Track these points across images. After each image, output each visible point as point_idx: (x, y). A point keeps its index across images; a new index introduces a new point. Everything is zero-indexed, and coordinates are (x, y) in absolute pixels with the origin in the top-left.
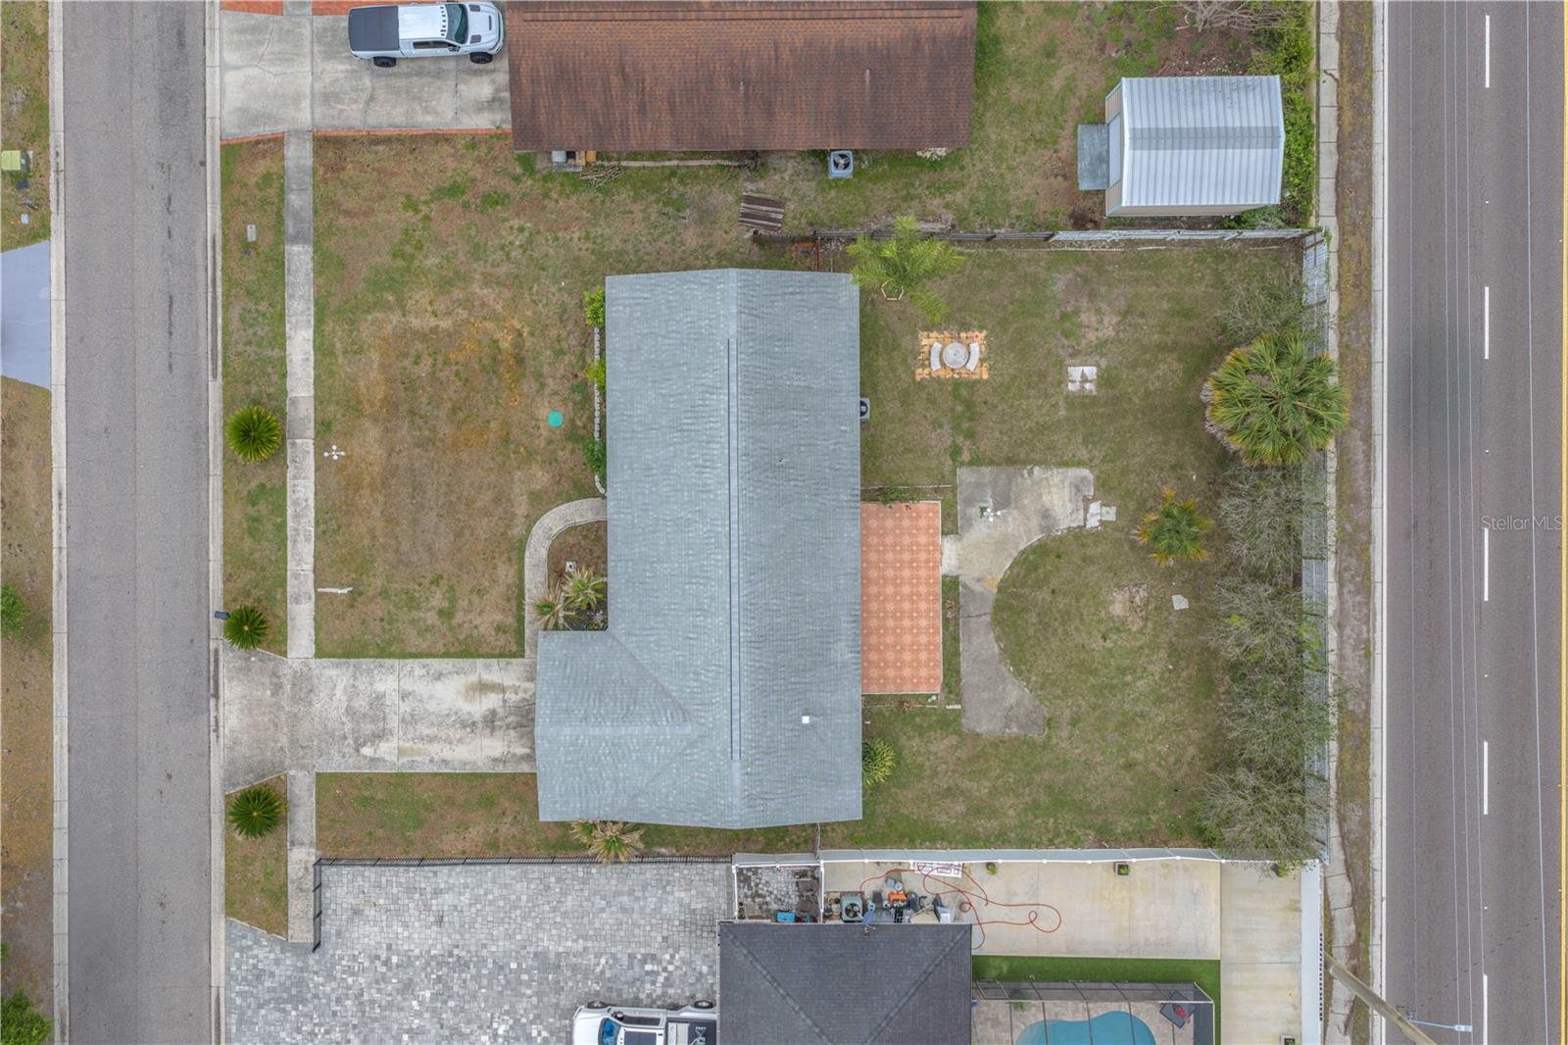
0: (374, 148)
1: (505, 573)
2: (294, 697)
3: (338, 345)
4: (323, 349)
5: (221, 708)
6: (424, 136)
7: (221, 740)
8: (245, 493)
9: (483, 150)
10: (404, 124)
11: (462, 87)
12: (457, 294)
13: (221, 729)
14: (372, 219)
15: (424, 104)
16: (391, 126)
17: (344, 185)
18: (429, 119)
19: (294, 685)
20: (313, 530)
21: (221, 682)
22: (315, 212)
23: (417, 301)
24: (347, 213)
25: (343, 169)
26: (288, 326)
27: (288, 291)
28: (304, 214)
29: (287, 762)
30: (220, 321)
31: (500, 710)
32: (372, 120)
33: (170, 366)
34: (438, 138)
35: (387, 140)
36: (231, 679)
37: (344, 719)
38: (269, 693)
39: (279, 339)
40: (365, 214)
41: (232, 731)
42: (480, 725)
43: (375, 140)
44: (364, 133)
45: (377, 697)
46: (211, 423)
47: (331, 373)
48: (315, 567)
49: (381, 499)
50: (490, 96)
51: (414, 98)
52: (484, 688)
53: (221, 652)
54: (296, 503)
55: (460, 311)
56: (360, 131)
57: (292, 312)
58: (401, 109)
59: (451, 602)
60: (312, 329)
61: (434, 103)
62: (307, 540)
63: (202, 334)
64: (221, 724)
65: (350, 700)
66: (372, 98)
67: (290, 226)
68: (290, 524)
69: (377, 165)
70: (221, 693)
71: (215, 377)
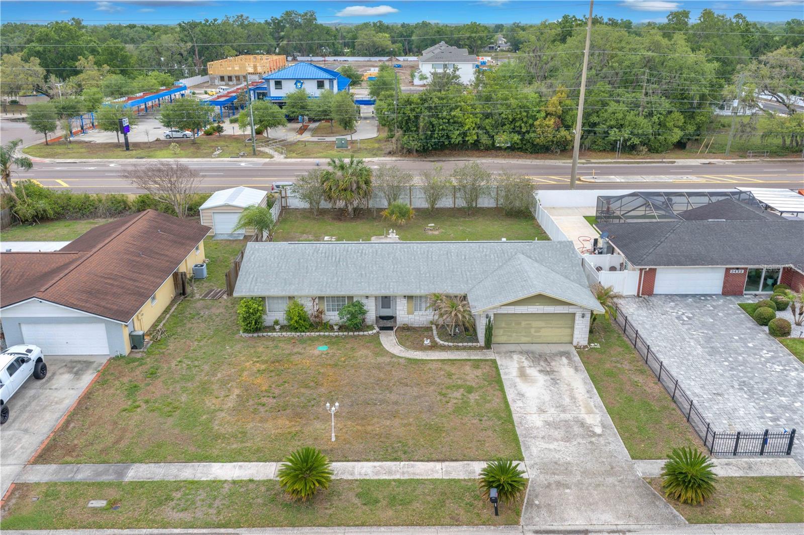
0: (69, 429)
1: (434, 366)
2: (566, 474)
3: (234, 446)
4: (232, 457)
5: (597, 528)
6: (79, 404)
7: (632, 527)
8: (365, 507)
9: (109, 378)
10: (62, 413)
11: (55, 386)
12: (215, 386)
13: (619, 527)
14: (131, 428)
15: (53, 404)
16: (57, 420)
17: (90, 444)
18: (67, 401)
19: (554, 474)
20: (402, 463)
21: (569, 528)
22: (102, 462)
23: (214, 404)
25: (75, 445)
26: (203, 479)
27: (169, 478)
28: (100, 470)
29: (631, 477)
31: (538, 369)
32: (45, 430)
34: (86, 397)
35: (68, 422)
36: (563, 519)
37: (575, 443)
38: (568, 491)
39: (215, 485)
40: (124, 431)
41: (618, 518)
42: (553, 377)
43: (63, 427)
44: (53, 434)
45: (549, 425)
47: (259, 450)
48: (438, 460)
49: (375, 420)
50: (71, 375)
51: (44, 409)
52: (523, 374)
53: (537, 528)
54: (377, 473)
55: (229, 385)
56: (48, 437)
57: (191, 476)
58: (48, 415)
59: (460, 388)
60: (212, 464)
61: (56, 399)
62: (413, 466)
64: (614, 528)
65: (557, 440)
66: (26, 430)
67: (106, 478)
68: (397, 477)
69: (86, 427)
70: (582, 528)
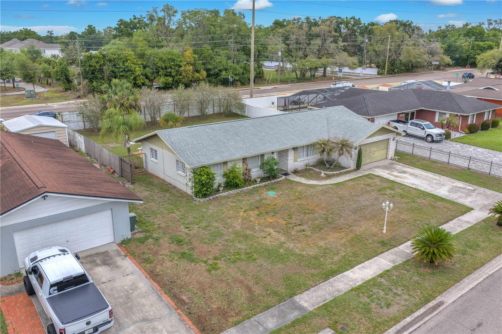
0: (187, 301)
1: (351, 184)
3: (337, 258)
4: (348, 264)
6: (158, 282)
9: (146, 256)
10: (155, 294)
11: (104, 280)
12: (248, 232)
14: (242, 278)
15: (131, 292)
16: (162, 300)
17: (230, 302)
18: (141, 285)
22: (268, 308)
23: (270, 242)
24: (250, 291)
25: (219, 308)
26: (358, 284)
27: (337, 294)
28: (277, 313)
30: (409, 319)
31: (396, 172)
32: (166, 311)
33: (479, 325)
34: (153, 275)
35: (175, 297)
37: (474, 195)
40: (241, 282)
42: (409, 173)
43: (179, 302)
44: (179, 311)
45: (450, 192)
46: (467, 290)
47: (355, 255)
48: (446, 223)
50: (104, 267)
51: (129, 298)
52: (395, 176)
55: (257, 228)
56: (179, 314)
57: (348, 286)
58: (143, 301)
59: (385, 189)
60: (344, 273)
61: (126, 288)
63: (432, 324)
66: (145, 320)
67: (294, 315)
69: (200, 294)
71: (442, 303)
